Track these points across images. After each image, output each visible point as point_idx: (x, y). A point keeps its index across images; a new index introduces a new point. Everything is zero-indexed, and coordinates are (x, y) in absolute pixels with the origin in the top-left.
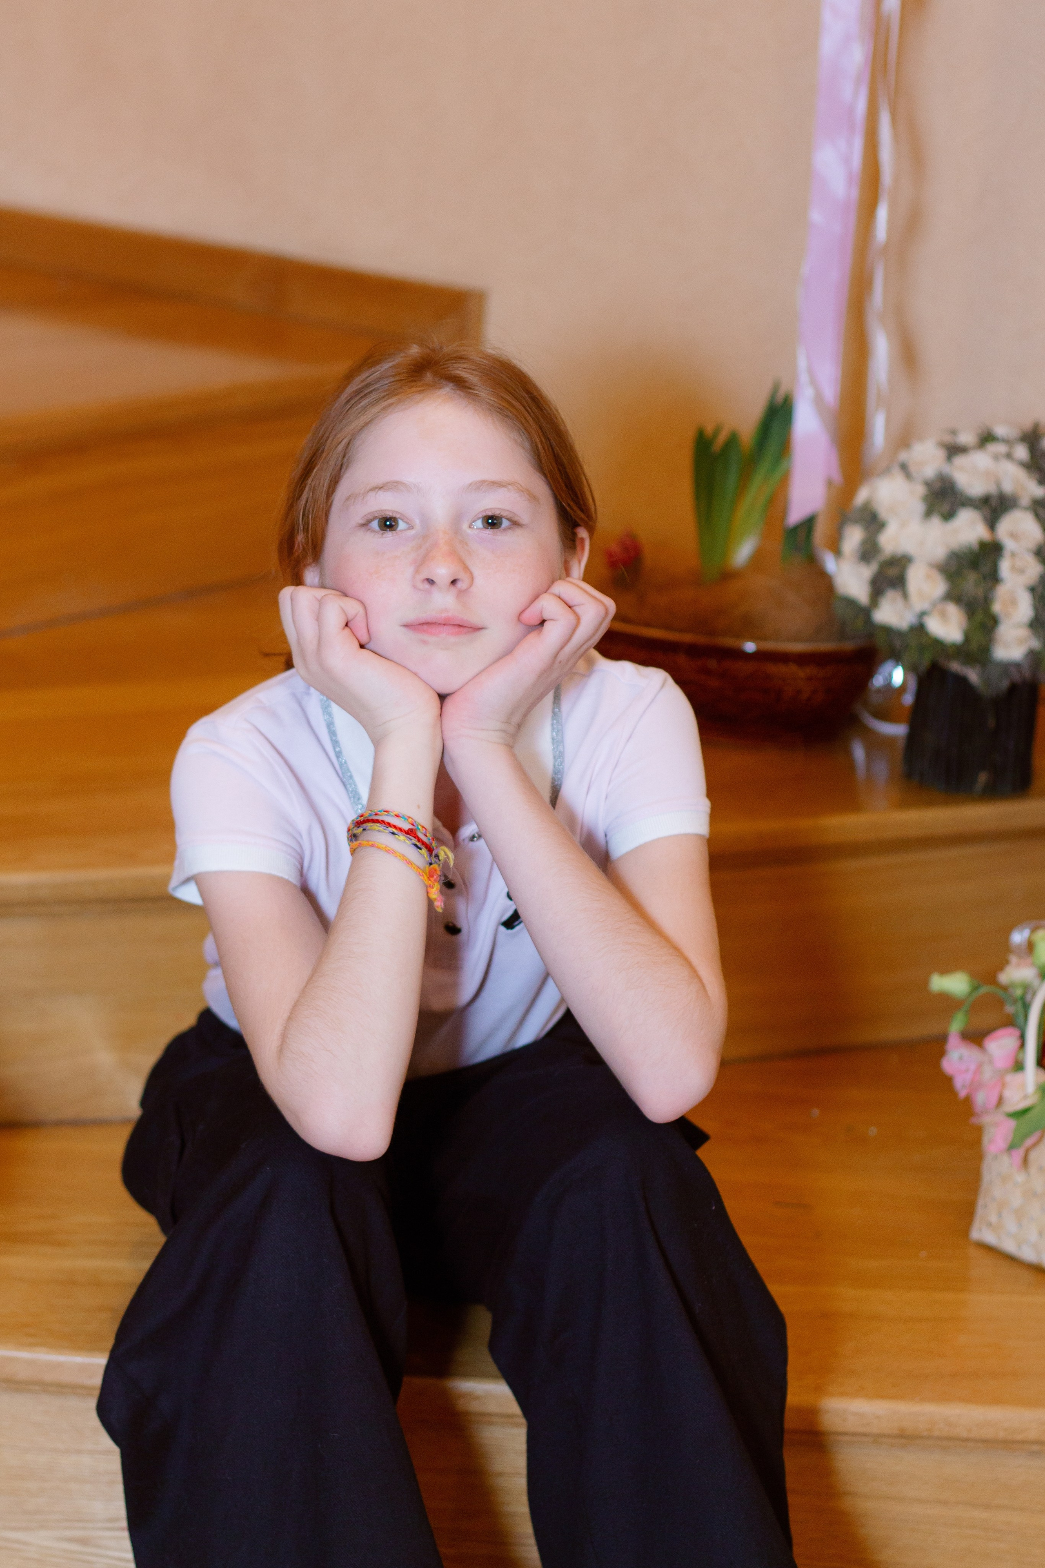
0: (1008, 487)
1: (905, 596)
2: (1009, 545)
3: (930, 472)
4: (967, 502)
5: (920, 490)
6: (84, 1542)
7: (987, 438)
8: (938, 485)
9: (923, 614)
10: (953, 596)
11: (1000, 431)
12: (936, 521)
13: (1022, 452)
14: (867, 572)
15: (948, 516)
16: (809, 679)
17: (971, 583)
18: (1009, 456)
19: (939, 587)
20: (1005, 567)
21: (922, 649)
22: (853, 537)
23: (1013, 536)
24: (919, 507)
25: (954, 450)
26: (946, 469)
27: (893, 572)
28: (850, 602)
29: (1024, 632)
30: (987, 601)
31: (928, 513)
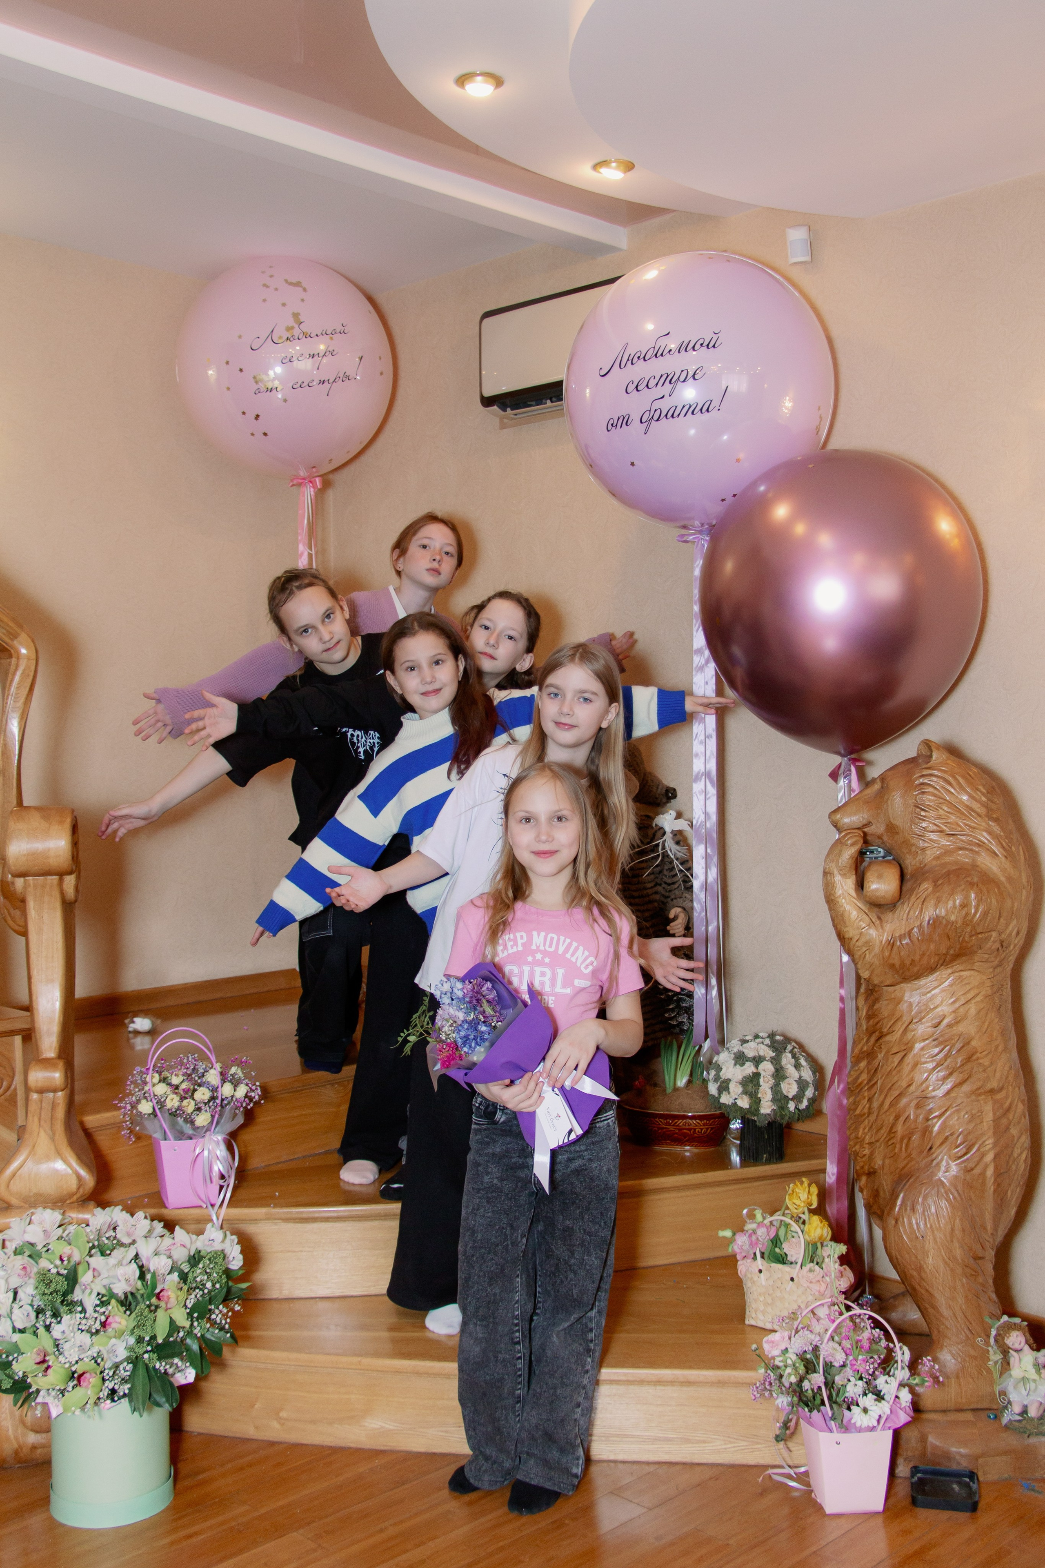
0: (762, 1054)
1: (729, 1093)
2: (763, 1073)
3: (735, 1050)
4: (748, 1060)
5: (733, 1056)
6: (447, 1432)
7: (757, 1037)
8: (738, 1054)
9: (736, 1099)
10: (745, 1092)
11: (761, 1034)
12: (738, 1066)
13: (768, 1041)
14: (717, 1085)
15: (742, 1065)
16: (704, 1125)
17: (750, 1087)
18: (763, 1043)
19: (740, 1089)
20: (761, 1080)
21: (736, 1111)
22: (713, 1073)
23: (764, 1070)
24: (733, 1062)
25: (744, 1042)
26: (741, 1049)
27: (724, 1085)
28: (713, 1096)
29: (770, 1103)
30: (756, 1093)
31: (735, 1064)
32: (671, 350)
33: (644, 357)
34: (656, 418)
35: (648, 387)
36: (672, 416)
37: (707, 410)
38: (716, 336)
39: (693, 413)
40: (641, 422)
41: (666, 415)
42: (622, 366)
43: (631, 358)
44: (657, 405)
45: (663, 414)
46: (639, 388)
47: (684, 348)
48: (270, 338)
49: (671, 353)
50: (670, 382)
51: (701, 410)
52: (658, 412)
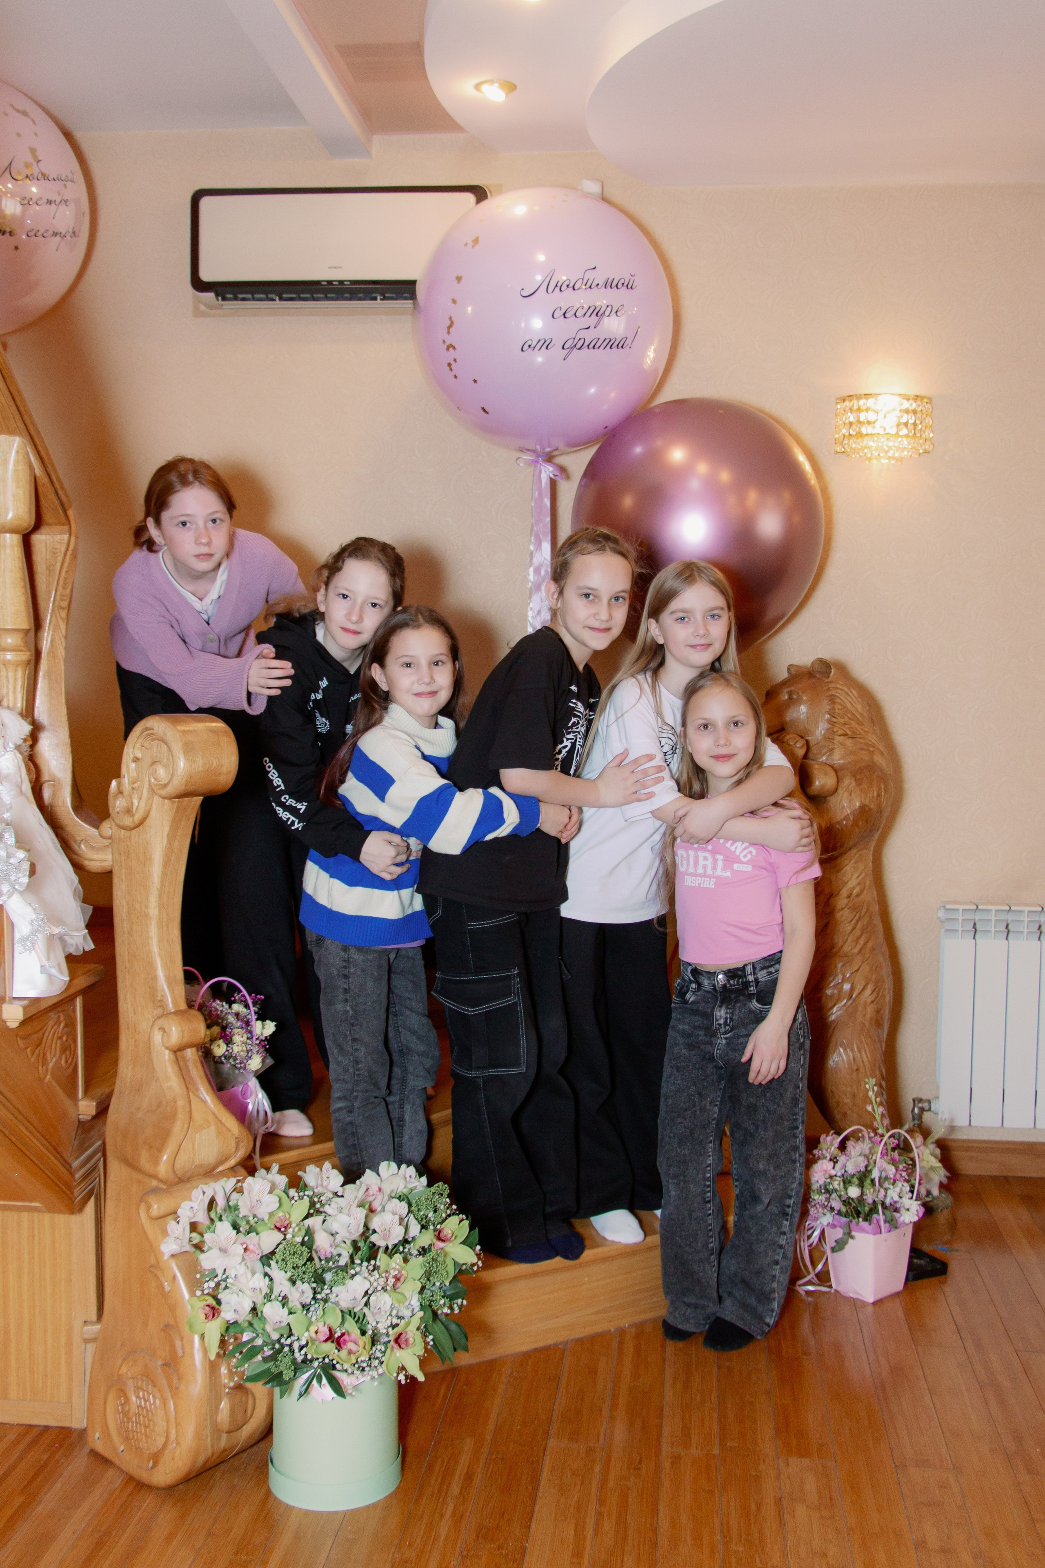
32: (598, 284)
33: (574, 287)
34: (578, 346)
35: (576, 316)
36: (594, 347)
37: (622, 347)
38: (632, 279)
39: (611, 348)
40: (563, 348)
41: (588, 346)
42: (550, 290)
43: (559, 285)
44: (582, 334)
45: (586, 343)
46: (567, 315)
47: (609, 284)
48: (8, 171)
49: (599, 287)
50: (597, 315)
51: (618, 345)
52: (582, 341)
